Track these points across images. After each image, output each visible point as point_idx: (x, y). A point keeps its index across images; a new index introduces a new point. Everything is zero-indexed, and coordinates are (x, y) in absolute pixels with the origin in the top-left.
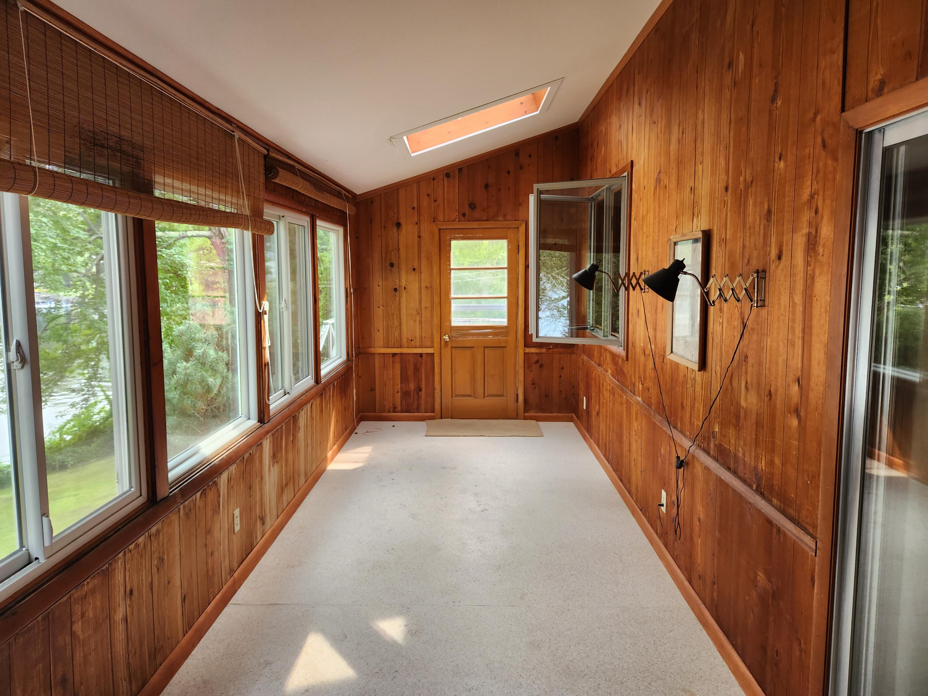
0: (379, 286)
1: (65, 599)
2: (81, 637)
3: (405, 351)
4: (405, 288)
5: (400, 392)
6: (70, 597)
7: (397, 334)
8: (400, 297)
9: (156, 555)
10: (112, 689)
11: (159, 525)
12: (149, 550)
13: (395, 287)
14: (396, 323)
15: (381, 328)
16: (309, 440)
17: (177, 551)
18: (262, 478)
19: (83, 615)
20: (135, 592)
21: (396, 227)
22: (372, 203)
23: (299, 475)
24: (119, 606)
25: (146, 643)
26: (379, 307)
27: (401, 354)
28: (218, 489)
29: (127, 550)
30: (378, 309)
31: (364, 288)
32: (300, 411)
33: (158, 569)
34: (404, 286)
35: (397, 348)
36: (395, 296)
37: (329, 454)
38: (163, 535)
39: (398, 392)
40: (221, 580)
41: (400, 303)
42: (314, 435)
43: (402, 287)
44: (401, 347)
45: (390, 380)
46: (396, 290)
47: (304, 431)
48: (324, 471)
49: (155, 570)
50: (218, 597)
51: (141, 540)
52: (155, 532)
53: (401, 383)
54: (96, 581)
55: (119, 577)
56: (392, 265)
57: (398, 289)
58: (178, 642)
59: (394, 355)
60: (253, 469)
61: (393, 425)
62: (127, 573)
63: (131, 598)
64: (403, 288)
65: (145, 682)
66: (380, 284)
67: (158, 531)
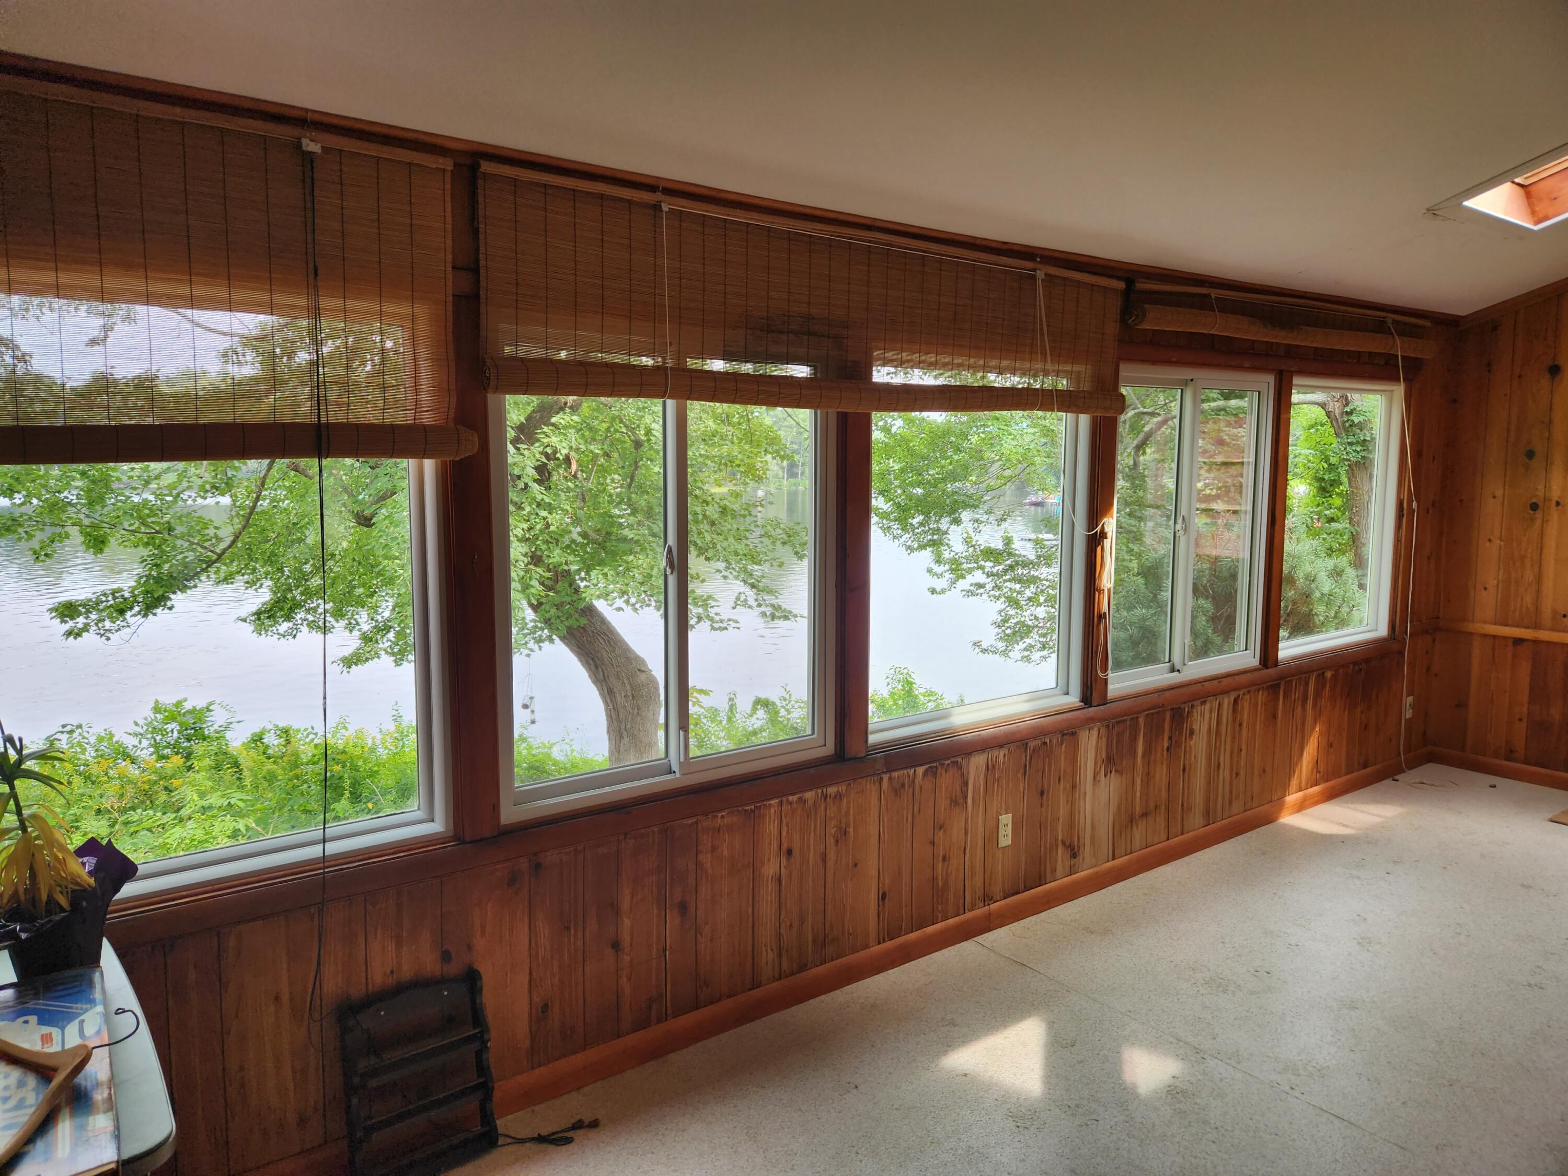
0: (1494, 497)
1: (690, 821)
2: (710, 871)
3: (1545, 635)
4: (1558, 504)
5: (1525, 720)
6: (697, 823)
7: (1528, 600)
8: (1545, 521)
9: (833, 823)
10: (750, 949)
11: (842, 788)
12: (823, 813)
13: (1534, 500)
14: (1529, 576)
15: (1492, 583)
16: (1225, 759)
17: (873, 830)
18: (1074, 787)
19: (714, 849)
20: (796, 852)
21: (1548, 376)
22: (1495, 328)
23: (1186, 809)
24: (769, 860)
25: (810, 920)
26: (1490, 540)
27: (1536, 642)
28: (963, 775)
29: (784, 799)
30: (1488, 544)
31: (1461, 501)
32: (1195, 703)
33: (837, 841)
34: (1555, 499)
35: (1527, 627)
36: (1533, 520)
37: (1292, 798)
38: (848, 803)
39: (1520, 720)
40: (962, 901)
41: (1542, 534)
42: (1243, 753)
43: (1550, 500)
44: (1537, 626)
45: (1505, 691)
46: (1534, 507)
47: (1209, 741)
48: (1269, 819)
49: (831, 841)
50: (951, 921)
51: (809, 795)
52: (833, 795)
53: (1529, 703)
54: (735, 819)
55: (770, 827)
56: (1530, 454)
57: (1541, 505)
58: (866, 946)
59: (1518, 641)
60: (1050, 767)
61: (1492, 783)
62: (785, 829)
63: (788, 859)
64: (1554, 503)
65: (803, 968)
66: (1499, 493)
67: (839, 796)
